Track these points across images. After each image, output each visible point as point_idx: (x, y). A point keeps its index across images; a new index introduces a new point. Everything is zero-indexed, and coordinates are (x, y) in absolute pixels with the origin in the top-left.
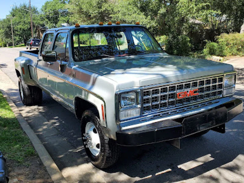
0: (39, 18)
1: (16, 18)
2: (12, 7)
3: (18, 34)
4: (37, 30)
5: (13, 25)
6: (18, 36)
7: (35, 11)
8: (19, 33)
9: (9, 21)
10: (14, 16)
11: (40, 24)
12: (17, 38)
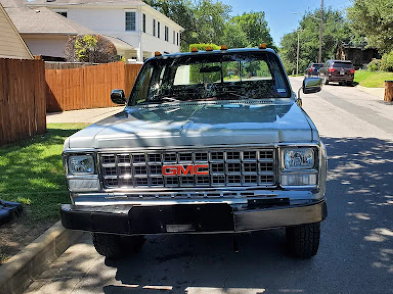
0: (341, 29)
1: (307, 31)
2: (303, 15)
3: (305, 56)
4: (338, 49)
5: (300, 42)
6: (306, 59)
7: (337, 18)
8: (307, 54)
9: (296, 36)
10: (304, 27)
11: (342, 40)
12: (304, 61)
